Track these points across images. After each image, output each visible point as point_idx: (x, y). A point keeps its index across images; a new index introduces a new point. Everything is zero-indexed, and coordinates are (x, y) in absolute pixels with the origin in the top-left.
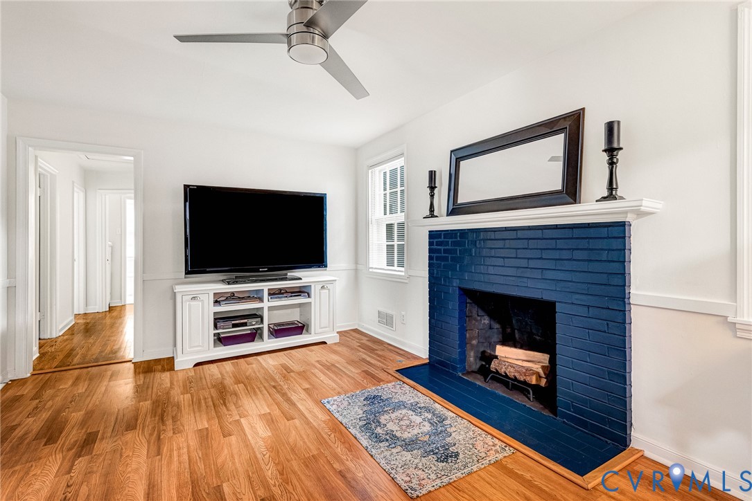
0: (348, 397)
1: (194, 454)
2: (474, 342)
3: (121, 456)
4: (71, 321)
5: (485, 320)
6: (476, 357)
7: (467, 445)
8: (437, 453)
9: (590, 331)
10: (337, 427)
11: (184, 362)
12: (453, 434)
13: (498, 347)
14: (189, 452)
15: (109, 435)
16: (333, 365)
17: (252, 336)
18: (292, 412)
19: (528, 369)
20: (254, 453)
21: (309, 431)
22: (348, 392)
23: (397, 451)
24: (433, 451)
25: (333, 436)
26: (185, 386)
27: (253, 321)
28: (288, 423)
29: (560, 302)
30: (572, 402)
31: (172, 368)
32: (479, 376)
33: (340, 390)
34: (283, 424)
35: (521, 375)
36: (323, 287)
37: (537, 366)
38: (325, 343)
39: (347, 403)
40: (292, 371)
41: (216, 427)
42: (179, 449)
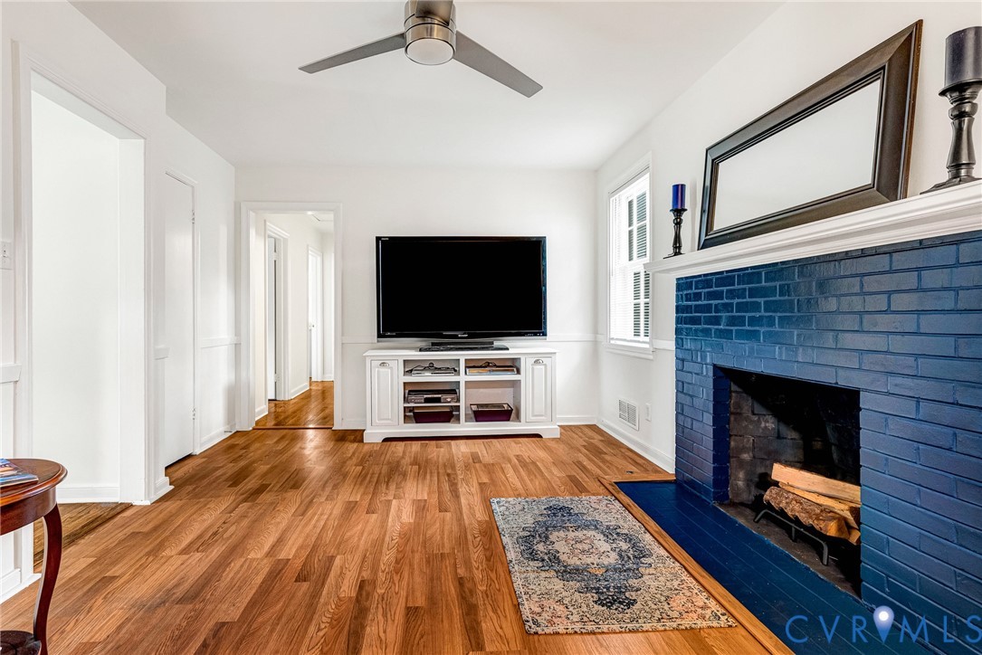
0: (527, 502)
1: (331, 523)
2: (746, 456)
3: (274, 509)
4: (305, 387)
5: (767, 421)
6: (748, 481)
7: (658, 596)
8: (602, 593)
9: (921, 446)
10: (490, 532)
11: (374, 435)
12: (645, 578)
13: (776, 467)
14: (328, 519)
15: (276, 489)
16: (534, 463)
17: (448, 416)
18: (451, 505)
19: (825, 510)
20: (385, 534)
21: (455, 529)
22: (531, 495)
23: (548, 575)
24: (599, 588)
25: (478, 539)
26: (363, 458)
27: (449, 397)
28: (438, 514)
29: (866, 390)
30: (888, 576)
31: (361, 441)
32: (748, 512)
33: (522, 491)
34: (433, 513)
35: (811, 517)
36: (536, 362)
37: (842, 506)
38: (538, 436)
39: (521, 507)
40: (480, 462)
41: (365, 503)
42: (322, 514)
